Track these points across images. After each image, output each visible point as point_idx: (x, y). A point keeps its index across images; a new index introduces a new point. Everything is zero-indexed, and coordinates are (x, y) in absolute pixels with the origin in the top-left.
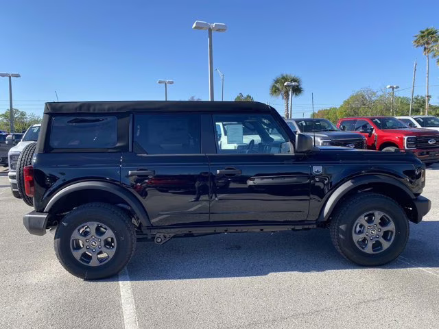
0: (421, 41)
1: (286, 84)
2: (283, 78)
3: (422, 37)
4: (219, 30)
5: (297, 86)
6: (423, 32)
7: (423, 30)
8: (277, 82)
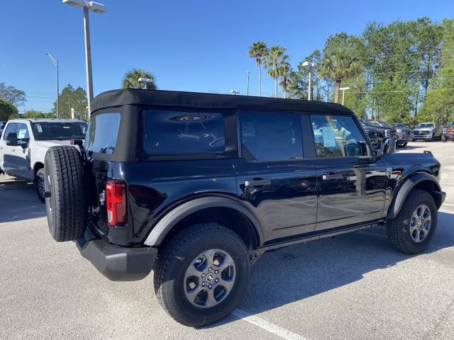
0: (255, 53)
1: (140, 79)
2: (136, 73)
3: (255, 49)
4: (96, 10)
5: (152, 83)
6: (256, 45)
7: (256, 43)
8: (130, 76)
